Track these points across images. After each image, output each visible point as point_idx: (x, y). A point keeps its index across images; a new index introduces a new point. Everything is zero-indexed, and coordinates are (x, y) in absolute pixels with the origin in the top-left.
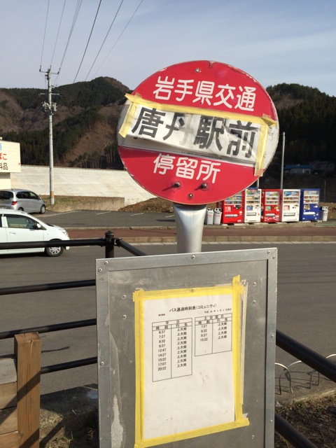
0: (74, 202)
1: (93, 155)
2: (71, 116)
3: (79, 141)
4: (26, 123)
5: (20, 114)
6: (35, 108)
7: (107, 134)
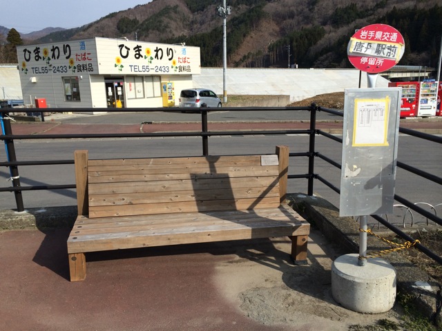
0: (243, 100)
1: (257, 54)
2: (236, 15)
3: (244, 41)
4: (195, 26)
5: (189, 17)
6: (203, 10)
7: (271, 31)
